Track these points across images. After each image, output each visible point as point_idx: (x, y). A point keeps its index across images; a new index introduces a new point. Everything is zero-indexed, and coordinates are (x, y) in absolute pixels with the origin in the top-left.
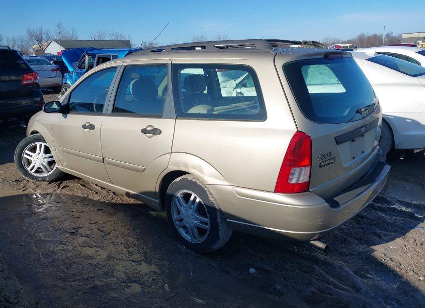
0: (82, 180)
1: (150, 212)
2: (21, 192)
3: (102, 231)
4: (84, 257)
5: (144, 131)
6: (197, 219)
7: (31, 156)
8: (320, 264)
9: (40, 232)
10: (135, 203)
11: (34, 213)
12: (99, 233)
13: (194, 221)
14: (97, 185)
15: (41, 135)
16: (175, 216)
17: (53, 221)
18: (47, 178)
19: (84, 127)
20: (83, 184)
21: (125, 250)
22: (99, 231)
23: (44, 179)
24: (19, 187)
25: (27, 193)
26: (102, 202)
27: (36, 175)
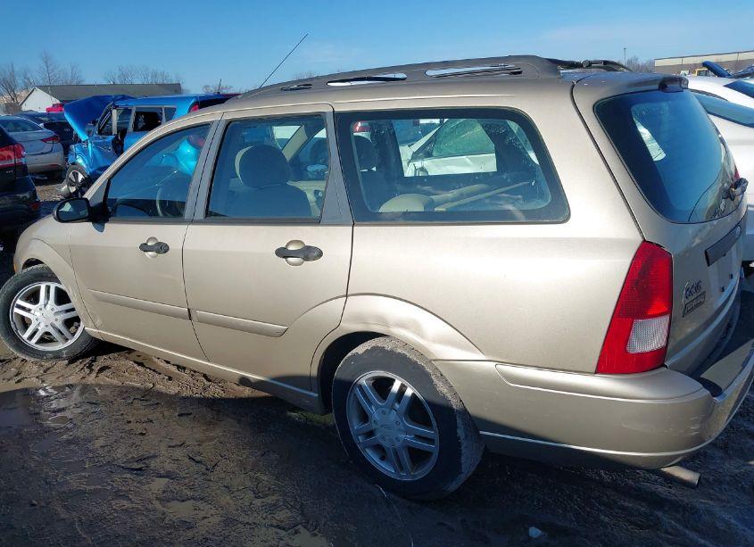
0: (136, 353)
1: (289, 413)
2: (12, 386)
3: (198, 462)
4: (172, 526)
5: (283, 253)
6: (408, 431)
7: (29, 310)
8: (666, 509)
9: (66, 473)
10: (253, 395)
11: (48, 430)
12: (195, 467)
13: (402, 436)
14: (168, 362)
15: (48, 269)
16: (355, 425)
17: (90, 446)
18: (64, 352)
19: (145, 248)
20: (139, 360)
21: (258, 502)
22: (194, 464)
23: (57, 356)
24: (8, 375)
25: (26, 386)
26: (184, 398)
27: (41, 347)
